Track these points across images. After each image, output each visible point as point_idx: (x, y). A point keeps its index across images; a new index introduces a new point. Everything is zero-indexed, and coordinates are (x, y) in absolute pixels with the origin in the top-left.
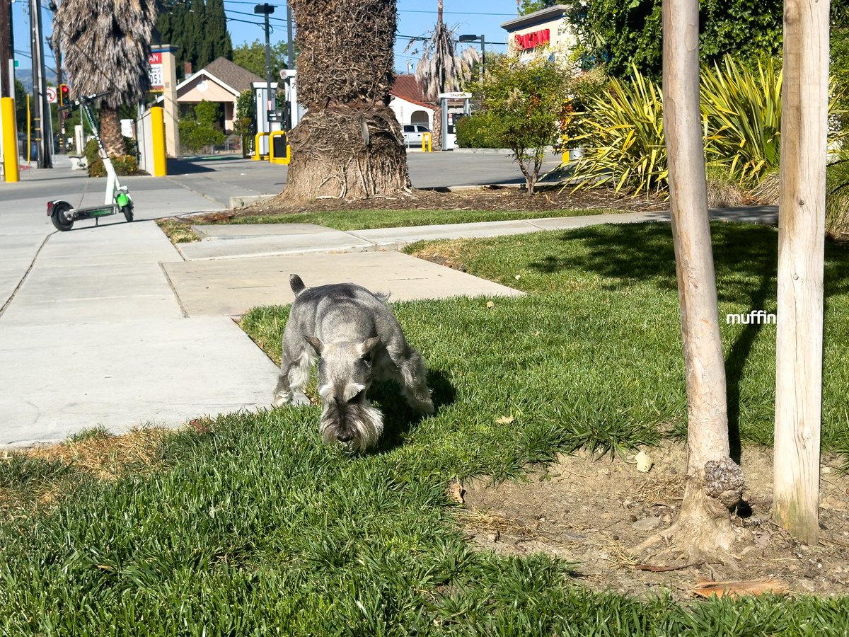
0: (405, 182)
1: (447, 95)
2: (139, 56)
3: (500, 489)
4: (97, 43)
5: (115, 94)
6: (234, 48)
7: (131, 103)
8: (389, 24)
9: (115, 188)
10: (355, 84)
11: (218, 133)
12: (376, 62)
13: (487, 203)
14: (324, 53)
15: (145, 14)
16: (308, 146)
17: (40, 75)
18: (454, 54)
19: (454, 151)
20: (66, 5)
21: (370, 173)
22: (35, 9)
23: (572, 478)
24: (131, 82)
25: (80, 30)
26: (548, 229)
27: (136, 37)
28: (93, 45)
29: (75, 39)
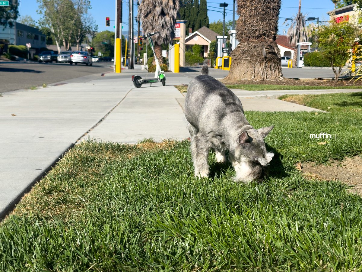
0: (280, 74)
1: (301, 43)
2: (171, 24)
3: (319, 168)
4: (155, 18)
5: (160, 39)
6: (210, 23)
7: (167, 43)
8: (278, 6)
9: (159, 72)
10: (261, 31)
11: (201, 58)
12: (271, 22)
13: (316, 84)
14: (249, 18)
15: (175, 6)
16: (239, 57)
17: (131, 31)
18: (305, 26)
19: (302, 68)
20: (144, 2)
21: (265, 70)
22: (131, 4)
23: (352, 167)
24: (167, 34)
25: (149, 12)
26: (344, 92)
27: (170, 16)
28: (153, 19)
29: (146, 16)
